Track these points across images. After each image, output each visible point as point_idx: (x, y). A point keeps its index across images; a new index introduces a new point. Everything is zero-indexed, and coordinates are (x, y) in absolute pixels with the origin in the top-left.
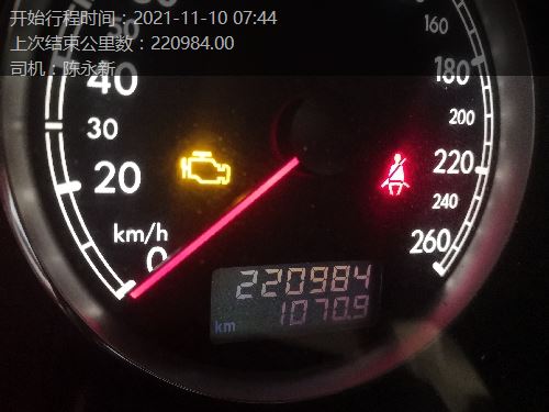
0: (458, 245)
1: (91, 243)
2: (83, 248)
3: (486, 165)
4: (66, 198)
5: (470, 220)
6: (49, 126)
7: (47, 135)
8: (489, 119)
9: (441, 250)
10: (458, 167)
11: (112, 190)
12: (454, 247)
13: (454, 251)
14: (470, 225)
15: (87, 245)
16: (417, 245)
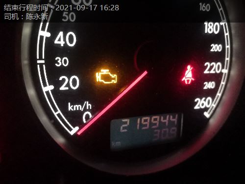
0: (215, 104)
1: (59, 112)
2: (55, 114)
3: (226, 68)
4: (47, 93)
5: (220, 93)
7: (38, 66)
10: (215, 70)
11: (67, 88)
12: (213, 105)
14: (220, 95)
15: (57, 113)
16: (198, 105)
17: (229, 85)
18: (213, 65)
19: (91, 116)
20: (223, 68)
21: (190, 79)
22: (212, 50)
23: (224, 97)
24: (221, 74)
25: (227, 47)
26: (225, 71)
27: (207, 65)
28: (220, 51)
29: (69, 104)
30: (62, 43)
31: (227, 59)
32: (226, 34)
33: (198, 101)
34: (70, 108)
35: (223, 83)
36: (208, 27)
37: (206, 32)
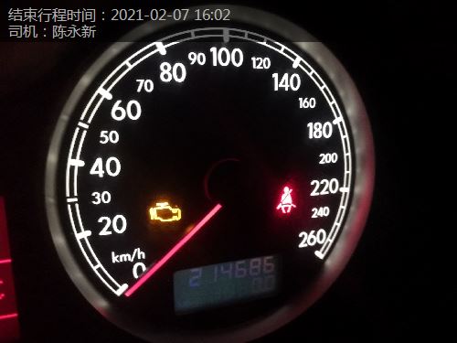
0: (331, 238)
1: (100, 265)
2: (95, 268)
3: (347, 186)
4: (83, 241)
5: (338, 222)
6: (69, 200)
7: (69, 206)
8: (348, 157)
9: (320, 242)
10: (328, 190)
11: (110, 233)
12: (328, 239)
13: (329, 243)
14: (339, 225)
15: (97, 267)
16: (304, 241)
17: (352, 209)
18: (325, 183)
19: (144, 269)
20: (341, 185)
21: (290, 207)
22: (321, 162)
23: (346, 227)
24: (339, 194)
25: (345, 155)
26: (345, 190)
27: (315, 184)
28: (334, 162)
29: (113, 253)
30: (101, 173)
31: (348, 172)
32: (343, 137)
33: (303, 236)
34: (114, 259)
35: (343, 207)
36: (314, 130)
37: (311, 137)
